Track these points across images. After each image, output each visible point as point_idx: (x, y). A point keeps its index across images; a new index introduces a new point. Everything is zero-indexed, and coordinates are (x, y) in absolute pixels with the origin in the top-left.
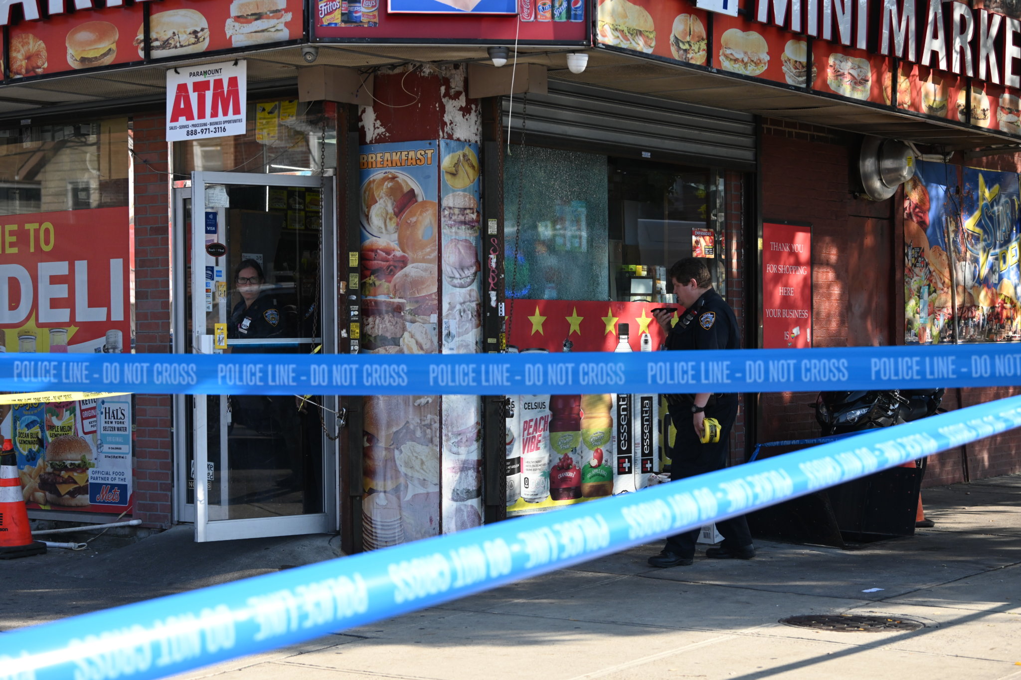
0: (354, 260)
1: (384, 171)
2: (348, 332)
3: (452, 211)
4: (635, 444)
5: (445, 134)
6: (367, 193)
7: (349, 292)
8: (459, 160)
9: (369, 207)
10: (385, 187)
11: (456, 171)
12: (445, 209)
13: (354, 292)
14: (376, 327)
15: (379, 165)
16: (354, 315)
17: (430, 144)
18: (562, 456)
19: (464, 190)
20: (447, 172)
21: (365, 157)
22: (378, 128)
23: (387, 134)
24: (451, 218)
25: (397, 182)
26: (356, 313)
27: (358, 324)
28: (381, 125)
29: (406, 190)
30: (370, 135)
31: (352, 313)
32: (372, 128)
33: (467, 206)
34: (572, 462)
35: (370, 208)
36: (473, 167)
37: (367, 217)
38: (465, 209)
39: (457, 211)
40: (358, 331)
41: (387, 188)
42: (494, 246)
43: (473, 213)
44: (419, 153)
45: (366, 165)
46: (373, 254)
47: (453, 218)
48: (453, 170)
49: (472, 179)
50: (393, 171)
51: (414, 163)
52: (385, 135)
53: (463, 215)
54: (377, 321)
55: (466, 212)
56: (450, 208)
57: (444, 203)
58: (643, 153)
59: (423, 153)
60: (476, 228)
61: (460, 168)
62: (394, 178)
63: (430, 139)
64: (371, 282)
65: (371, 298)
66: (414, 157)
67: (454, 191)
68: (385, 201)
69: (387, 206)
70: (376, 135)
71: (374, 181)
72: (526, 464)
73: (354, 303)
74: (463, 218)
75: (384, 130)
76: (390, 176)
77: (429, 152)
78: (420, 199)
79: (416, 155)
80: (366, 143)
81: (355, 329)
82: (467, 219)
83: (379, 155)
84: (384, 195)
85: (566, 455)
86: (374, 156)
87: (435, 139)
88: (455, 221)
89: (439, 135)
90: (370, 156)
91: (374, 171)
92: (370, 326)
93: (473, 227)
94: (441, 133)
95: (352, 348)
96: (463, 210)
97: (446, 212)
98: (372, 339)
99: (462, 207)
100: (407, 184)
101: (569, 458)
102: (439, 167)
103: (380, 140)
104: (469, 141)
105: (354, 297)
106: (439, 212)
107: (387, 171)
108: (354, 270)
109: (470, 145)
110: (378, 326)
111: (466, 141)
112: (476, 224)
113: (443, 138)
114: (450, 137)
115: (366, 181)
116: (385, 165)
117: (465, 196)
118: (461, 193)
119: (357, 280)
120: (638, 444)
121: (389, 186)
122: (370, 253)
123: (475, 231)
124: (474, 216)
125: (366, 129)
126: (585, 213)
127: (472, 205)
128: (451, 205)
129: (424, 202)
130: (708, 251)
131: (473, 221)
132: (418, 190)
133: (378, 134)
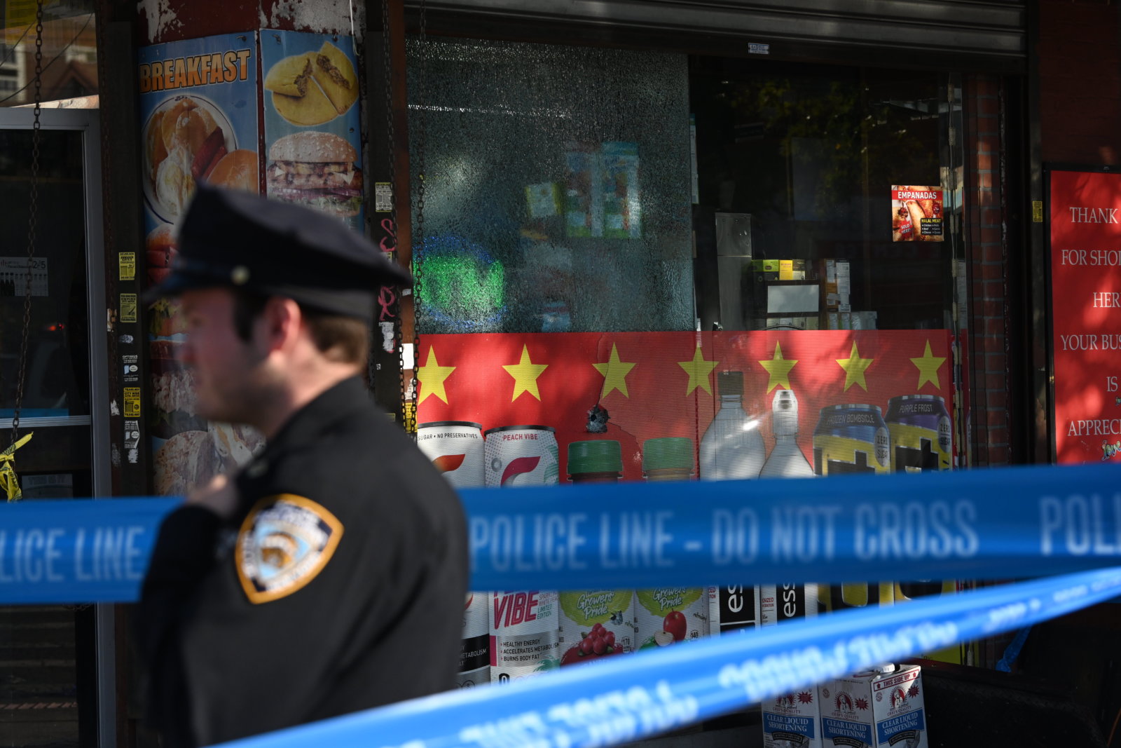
0: (128, 267)
1: (175, 96)
2: (120, 407)
3: (292, 170)
4: (761, 600)
5: (273, 20)
6: (153, 137)
7: (120, 328)
8: (308, 70)
9: (155, 166)
10: (177, 126)
11: (301, 91)
12: (274, 165)
13: (129, 329)
14: (172, 394)
15: (168, 85)
16: (130, 373)
17: (244, 39)
18: (588, 630)
19: (323, 128)
20: (276, 94)
21: (147, 68)
22: (166, 12)
23: (180, 24)
24: (291, 182)
25: (197, 117)
26: (134, 368)
27: (138, 390)
28: (170, 7)
29: (209, 131)
30: (155, 26)
31: (127, 370)
32: (157, 14)
33: (331, 157)
34: (612, 639)
35: (157, 166)
36: (345, 83)
37: (154, 183)
38: (327, 164)
39: (304, 169)
40: (138, 402)
41: (182, 128)
42: (387, 234)
43: (345, 172)
44: (227, 57)
45: (149, 84)
46: (164, 255)
47: (296, 182)
48: (294, 89)
49: (340, 104)
50: (188, 94)
51: (221, 79)
52: (175, 26)
53: (320, 176)
54: (173, 383)
55: (326, 170)
56: (288, 163)
57: (274, 153)
58: (751, 45)
59: (233, 58)
60: (354, 200)
61: (310, 85)
62: (191, 107)
63: (244, 31)
64: (162, 309)
65: (162, 339)
66: (220, 66)
67: (295, 130)
68: (178, 154)
69: (181, 162)
70: (163, 25)
71: (162, 114)
72: (504, 648)
73: (130, 349)
74: (321, 182)
75: (174, 16)
76: (185, 104)
77: (243, 55)
78: (231, 148)
79: (223, 63)
80: (150, 43)
81: (134, 399)
82: (330, 183)
83: (168, 64)
84: (176, 142)
85: (598, 626)
86: (159, 66)
87: (252, 30)
88: (299, 188)
89: (259, 22)
90: (155, 66)
91: (163, 96)
92: (163, 393)
93: (344, 199)
94: (263, 18)
95: (128, 436)
96: (320, 167)
97: (279, 172)
98: (166, 418)
99: (316, 158)
100: (211, 120)
101: (604, 632)
102: (260, 83)
103: (170, 35)
104: (334, 31)
105: (130, 339)
106: (263, 171)
107: (181, 94)
108: (127, 286)
109: (335, 40)
110: (175, 393)
111: (325, 31)
112: (354, 193)
113: (269, 26)
114: (287, 24)
115: (150, 117)
116: (177, 85)
117: (324, 141)
118: (316, 134)
119: (133, 306)
120: (770, 599)
121: (184, 124)
122: (159, 253)
123: (352, 206)
124: (349, 178)
125: (149, 16)
126: (637, 164)
127: (344, 157)
128: (290, 157)
129: (237, 152)
130: (930, 229)
131: (345, 186)
132: (228, 131)
133: (166, 24)
